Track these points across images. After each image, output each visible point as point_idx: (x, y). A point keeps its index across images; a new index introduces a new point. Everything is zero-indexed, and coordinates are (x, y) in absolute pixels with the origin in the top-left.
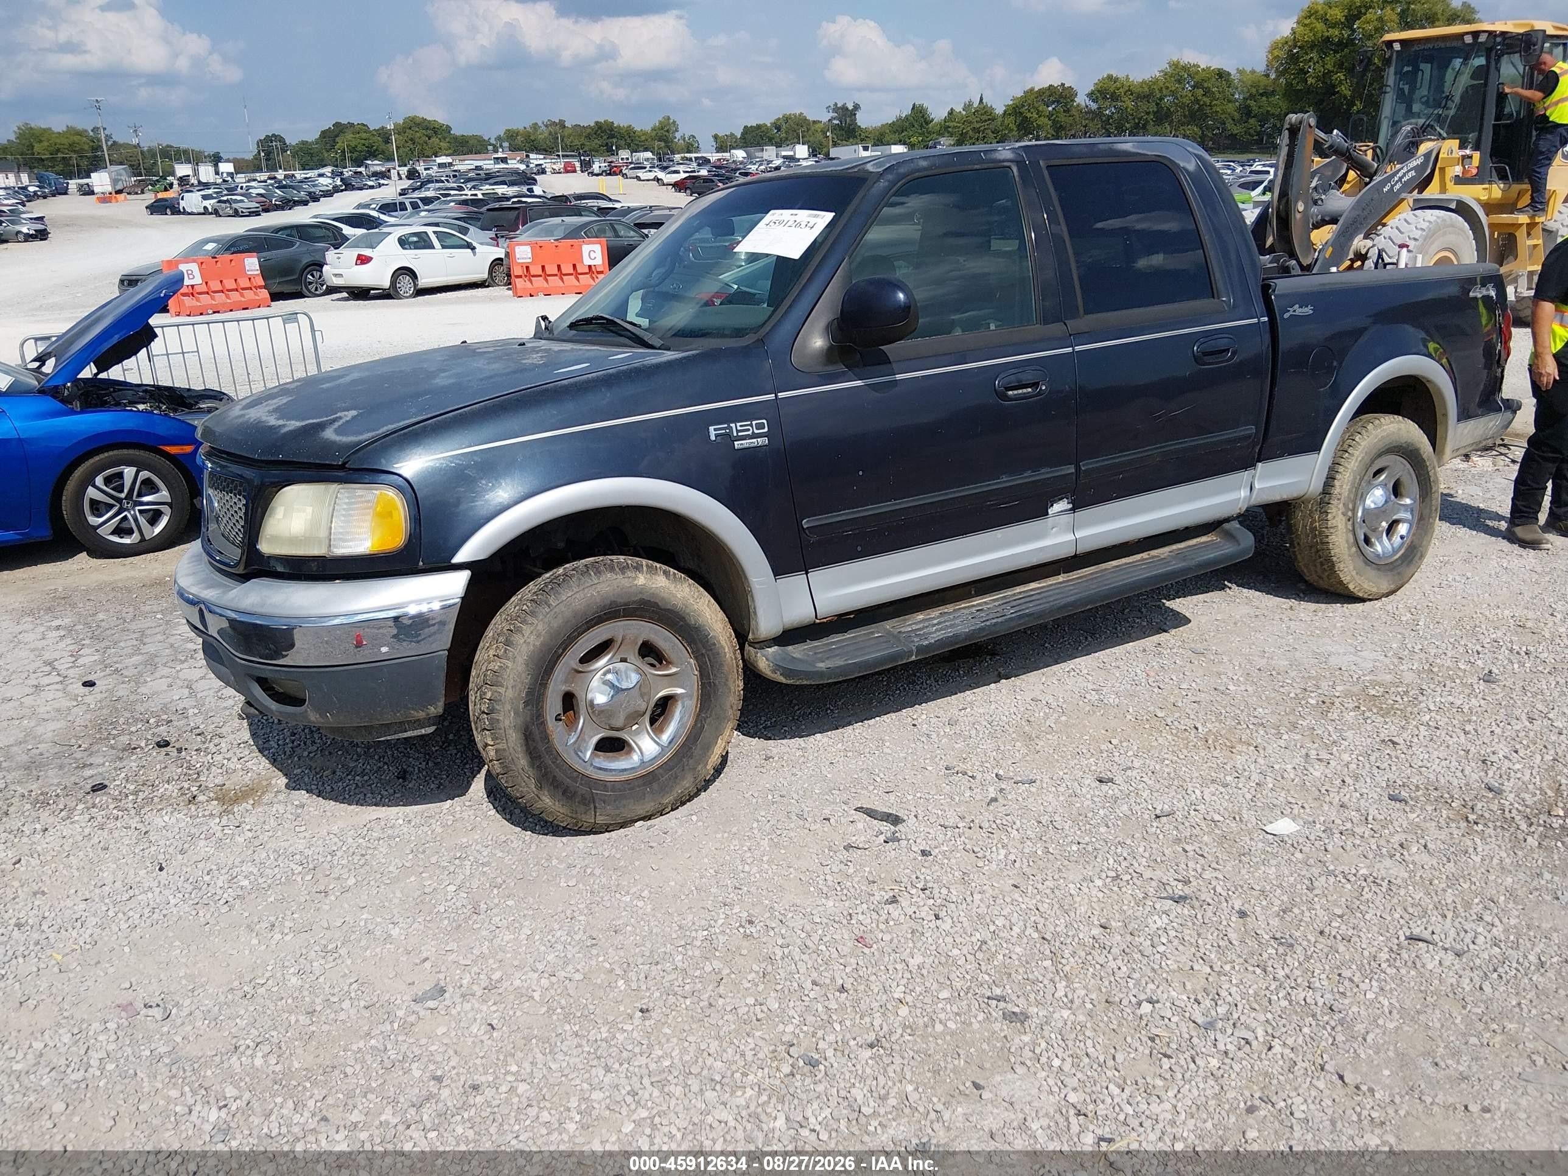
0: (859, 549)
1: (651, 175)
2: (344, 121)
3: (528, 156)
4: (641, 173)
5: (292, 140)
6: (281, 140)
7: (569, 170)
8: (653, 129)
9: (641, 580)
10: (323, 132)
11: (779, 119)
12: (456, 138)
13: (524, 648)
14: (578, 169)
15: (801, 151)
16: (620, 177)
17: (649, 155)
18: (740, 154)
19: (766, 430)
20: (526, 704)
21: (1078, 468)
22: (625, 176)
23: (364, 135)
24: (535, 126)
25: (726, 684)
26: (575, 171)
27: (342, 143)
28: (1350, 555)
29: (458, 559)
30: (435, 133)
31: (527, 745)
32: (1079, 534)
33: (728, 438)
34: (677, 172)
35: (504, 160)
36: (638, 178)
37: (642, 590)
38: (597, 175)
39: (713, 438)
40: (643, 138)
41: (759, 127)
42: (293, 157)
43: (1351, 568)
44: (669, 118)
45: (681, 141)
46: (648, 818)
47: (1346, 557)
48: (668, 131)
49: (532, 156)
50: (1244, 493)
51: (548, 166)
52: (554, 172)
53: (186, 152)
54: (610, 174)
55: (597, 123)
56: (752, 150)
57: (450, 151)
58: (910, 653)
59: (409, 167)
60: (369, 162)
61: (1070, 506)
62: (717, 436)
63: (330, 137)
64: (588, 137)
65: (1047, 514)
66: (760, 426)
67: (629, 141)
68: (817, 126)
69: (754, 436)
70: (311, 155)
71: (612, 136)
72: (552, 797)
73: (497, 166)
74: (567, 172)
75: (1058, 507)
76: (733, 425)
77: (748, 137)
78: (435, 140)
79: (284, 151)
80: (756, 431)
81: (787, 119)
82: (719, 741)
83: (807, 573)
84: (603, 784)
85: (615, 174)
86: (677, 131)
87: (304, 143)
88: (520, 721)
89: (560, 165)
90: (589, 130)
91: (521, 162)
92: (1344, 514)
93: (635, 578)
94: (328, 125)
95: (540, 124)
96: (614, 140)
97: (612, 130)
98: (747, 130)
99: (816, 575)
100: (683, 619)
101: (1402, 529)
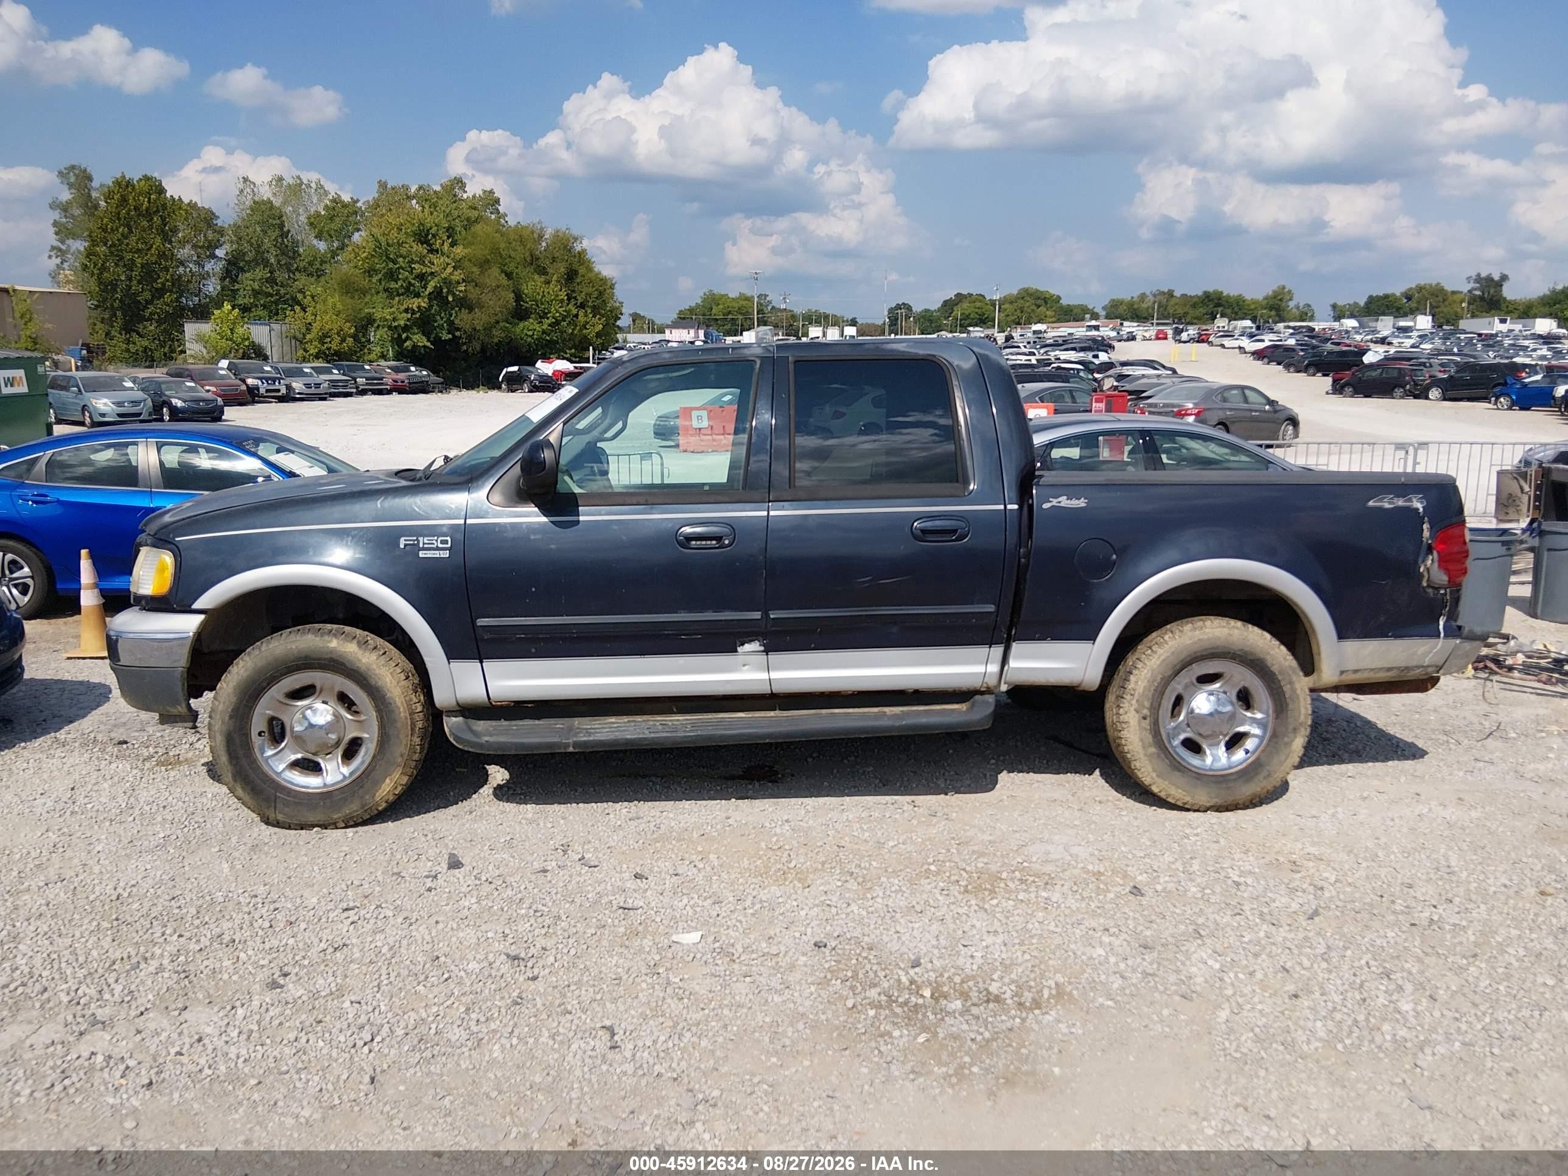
0: (533, 650)
1: (1236, 343)
2: (965, 292)
3: (1122, 324)
4: (1227, 342)
5: (917, 308)
6: (909, 308)
7: (1161, 337)
8: (1266, 298)
9: (334, 644)
10: (945, 302)
11: (1411, 289)
12: (1062, 307)
13: (236, 677)
14: (1170, 336)
15: (1424, 322)
16: (1205, 345)
17: (1248, 323)
18: (1350, 323)
19: (449, 545)
20: (231, 717)
21: (766, 614)
22: (1210, 343)
23: (978, 304)
24: (1143, 297)
25: (398, 737)
26: (1166, 338)
27: (958, 312)
28: (1146, 755)
29: (196, 605)
30: (1046, 303)
31: (228, 747)
32: (775, 675)
33: (416, 548)
34: (1263, 341)
35: (1097, 328)
36: (1223, 346)
37: (332, 651)
38: (1185, 342)
39: (402, 546)
40: (1253, 307)
41: (1386, 296)
42: (915, 322)
43: (1150, 770)
44: (1284, 288)
45: (1294, 310)
46: (324, 827)
47: (1142, 756)
48: (1281, 300)
49: (1126, 323)
50: (994, 668)
51: (1140, 333)
52: (1145, 339)
53: (826, 317)
54: (1198, 342)
55: (1205, 292)
56: (1365, 319)
57: (1053, 319)
58: (567, 745)
59: (1006, 333)
60: (971, 329)
61: (762, 648)
62: (406, 545)
63: (949, 305)
64: (1194, 306)
65: (736, 651)
66: (444, 542)
67: (1236, 309)
68: (1455, 297)
69: (438, 549)
70: (931, 321)
71: (1218, 305)
72: (243, 789)
73: (1089, 333)
74: (1158, 338)
75: (748, 647)
76: (421, 539)
77: (1373, 306)
78: (1042, 309)
79: (907, 317)
80: (440, 546)
81: (1420, 289)
82: (388, 781)
83: (481, 662)
84: (289, 792)
85: (1203, 341)
86: (1291, 300)
87: (927, 311)
88: (224, 728)
89: (1152, 332)
90: (1195, 300)
91: (1113, 329)
92: (1137, 711)
93: (330, 641)
94: (951, 294)
95: (1148, 293)
96: (1220, 309)
97: (1220, 299)
98: (1371, 300)
99: (488, 665)
100: (365, 679)
101: (1250, 744)
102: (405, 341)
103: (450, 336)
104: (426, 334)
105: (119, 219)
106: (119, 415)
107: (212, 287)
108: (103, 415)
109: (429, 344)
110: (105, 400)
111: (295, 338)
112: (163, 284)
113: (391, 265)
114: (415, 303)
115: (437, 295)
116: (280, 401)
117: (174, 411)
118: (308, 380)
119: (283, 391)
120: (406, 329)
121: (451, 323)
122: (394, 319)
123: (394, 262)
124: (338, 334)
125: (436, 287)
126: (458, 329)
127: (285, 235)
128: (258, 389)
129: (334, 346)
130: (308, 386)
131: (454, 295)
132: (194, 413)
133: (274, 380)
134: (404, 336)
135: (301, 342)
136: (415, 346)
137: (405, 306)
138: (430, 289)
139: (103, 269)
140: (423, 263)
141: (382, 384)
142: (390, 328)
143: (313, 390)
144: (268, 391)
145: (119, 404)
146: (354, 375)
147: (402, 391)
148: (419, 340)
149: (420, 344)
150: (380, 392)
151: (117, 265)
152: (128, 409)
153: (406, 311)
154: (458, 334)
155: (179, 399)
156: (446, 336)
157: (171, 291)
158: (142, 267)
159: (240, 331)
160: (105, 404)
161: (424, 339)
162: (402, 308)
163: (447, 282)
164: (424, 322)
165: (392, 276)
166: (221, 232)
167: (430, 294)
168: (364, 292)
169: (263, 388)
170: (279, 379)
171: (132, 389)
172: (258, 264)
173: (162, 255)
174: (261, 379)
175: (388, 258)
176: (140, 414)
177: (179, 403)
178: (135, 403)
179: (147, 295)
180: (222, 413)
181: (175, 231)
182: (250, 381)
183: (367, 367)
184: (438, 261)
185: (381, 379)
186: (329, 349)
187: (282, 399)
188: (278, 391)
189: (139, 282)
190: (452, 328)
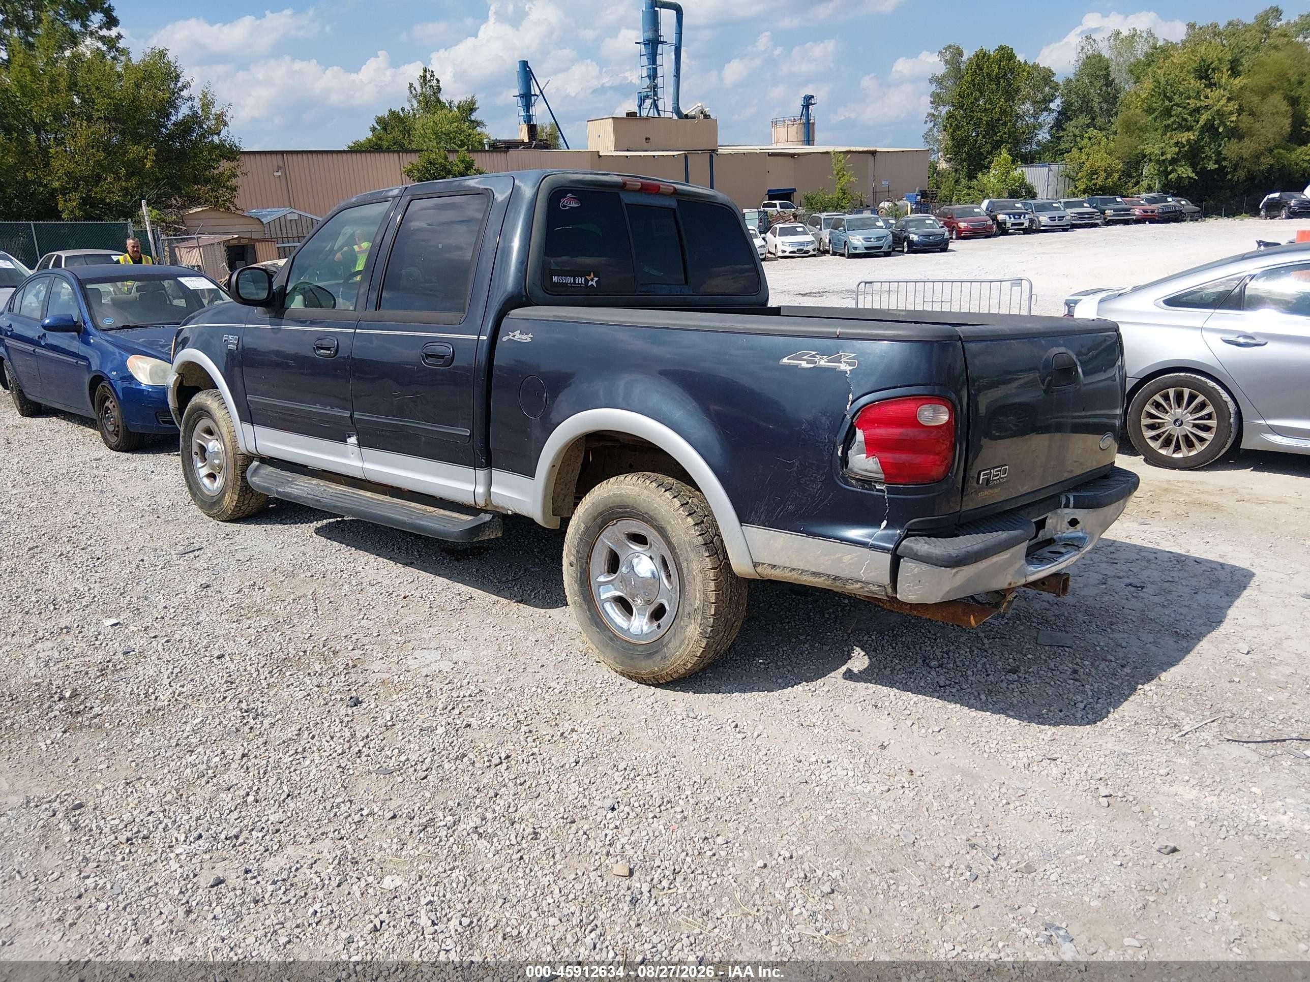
0: (269, 422)
9: (209, 402)
19: (237, 342)
25: (229, 468)
32: (365, 465)
33: (227, 343)
62: (225, 340)
66: (236, 339)
76: (229, 336)
80: (234, 342)
82: (227, 496)
83: (252, 426)
102: (1170, 173)
103: (1217, 166)
104: (1193, 166)
105: (974, 85)
106: (866, 248)
107: (1043, 135)
108: (856, 248)
109: (1193, 175)
110: (858, 237)
111: (1068, 176)
112: (1001, 137)
113: (1167, 103)
114: (1185, 137)
115: (1210, 128)
116: (1024, 234)
117: (911, 243)
118: (1055, 214)
119: (1027, 224)
120: (1174, 161)
121: (1219, 153)
122: (1162, 154)
123: (1170, 100)
124: (1105, 170)
125: (1208, 120)
126: (1225, 159)
127: (1109, 83)
128: (1005, 224)
129: (1099, 182)
130: (1052, 219)
131: (1225, 126)
132: (924, 245)
133: (1020, 215)
134: (1170, 168)
135: (1073, 180)
136: (1180, 178)
137: (1175, 140)
138: (1202, 122)
139: (958, 127)
140: (1198, 97)
141: (1128, 215)
142: (1158, 162)
143: (1056, 223)
144: (1013, 225)
145: (866, 240)
146: (1104, 207)
147: (1152, 221)
148: (1186, 171)
149: (1184, 176)
150: (1126, 222)
151: (968, 123)
152: (873, 243)
153: (1177, 144)
154: (1224, 163)
155: (916, 234)
156: (1212, 166)
157: (1007, 142)
158: (987, 124)
159: (1016, 173)
160: (858, 240)
161: (1190, 170)
162: (1173, 142)
163: (1220, 114)
164: (1193, 154)
165: (1168, 112)
166: (1055, 87)
167: (1202, 127)
168: (1143, 129)
169: (1009, 221)
170: (1025, 214)
171: (881, 227)
172: (1082, 112)
173: (1004, 112)
174: (1009, 214)
175: (1165, 95)
176: (881, 247)
177: (915, 238)
178: (879, 238)
179: (988, 147)
180: (948, 244)
181: (1018, 90)
182: (1001, 217)
183: (1119, 200)
184: (1214, 94)
185: (1129, 210)
186: (1095, 184)
187: (1027, 231)
188: (1022, 224)
189: (984, 137)
190: (1220, 158)
